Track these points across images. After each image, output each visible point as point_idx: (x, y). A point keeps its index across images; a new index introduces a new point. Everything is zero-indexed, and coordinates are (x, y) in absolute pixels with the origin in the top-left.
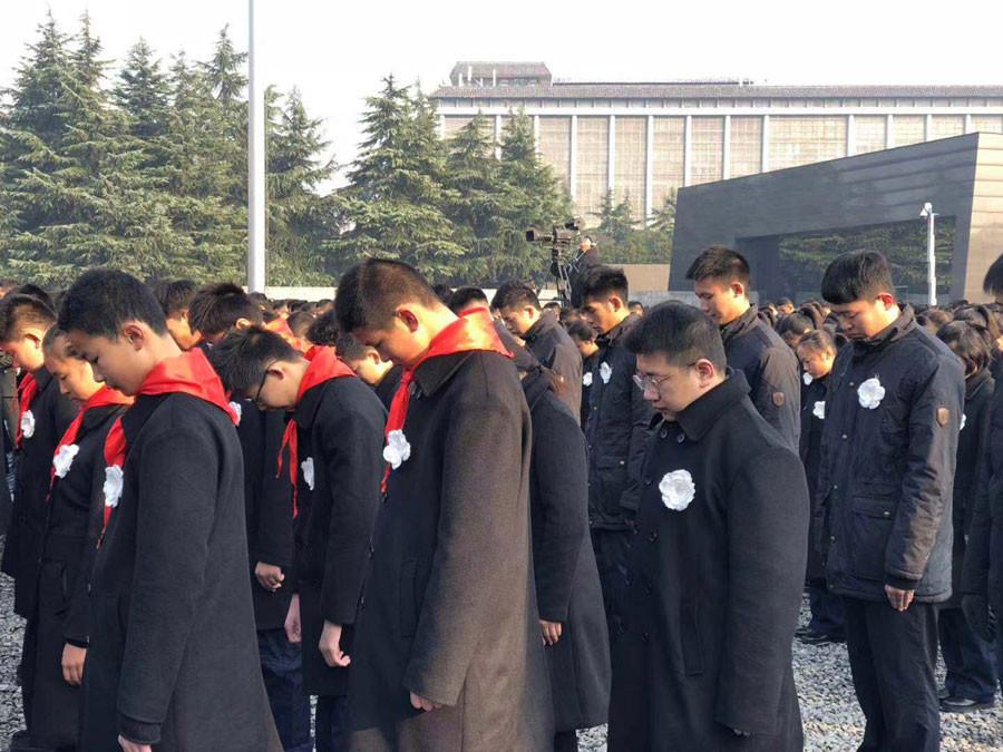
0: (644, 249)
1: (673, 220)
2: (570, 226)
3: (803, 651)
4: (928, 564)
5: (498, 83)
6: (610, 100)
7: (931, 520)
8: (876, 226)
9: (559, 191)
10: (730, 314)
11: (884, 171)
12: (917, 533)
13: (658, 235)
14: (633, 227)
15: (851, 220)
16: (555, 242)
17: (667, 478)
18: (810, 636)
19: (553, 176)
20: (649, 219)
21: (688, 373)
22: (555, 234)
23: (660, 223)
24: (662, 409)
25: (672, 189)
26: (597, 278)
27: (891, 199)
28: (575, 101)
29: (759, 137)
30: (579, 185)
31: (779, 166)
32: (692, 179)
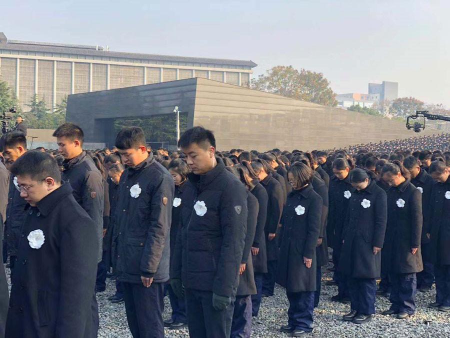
0: (52, 123)
1: (66, 109)
2: (12, 111)
3: (112, 307)
4: (158, 266)
6: (35, 53)
7: (160, 246)
8: (157, 115)
9: (10, 94)
10: (72, 155)
11: (159, 92)
12: (154, 253)
13: (58, 116)
14: (47, 112)
15: (145, 113)
16: (4, 118)
17: (31, 234)
18: (115, 299)
19: (7, 87)
20: (54, 109)
21: (42, 184)
22: (4, 114)
23: (59, 111)
24: (30, 201)
25: (65, 95)
26: (11, 138)
27: (162, 104)
28: (18, 51)
29: (105, 73)
30: (20, 91)
31: (115, 87)
32: (75, 91)
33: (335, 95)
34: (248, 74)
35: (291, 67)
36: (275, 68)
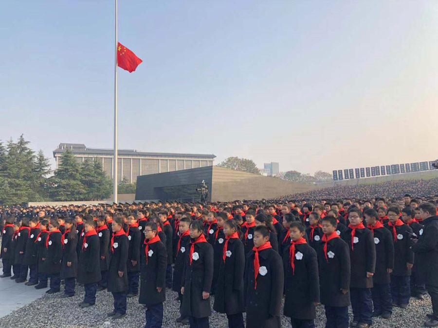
28: (93, 154)
34: (212, 161)
35: (236, 157)
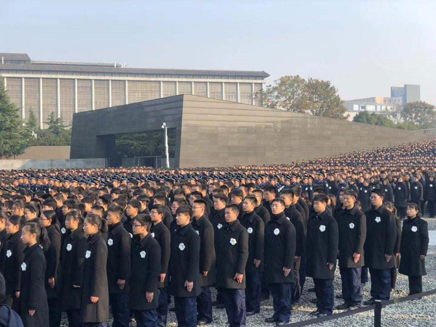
0: (63, 139)
5: (4, 62)
6: (56, 72)
14: (65, 128)
28: (41, 71)
29: (123, 89)
31: (132, 102)
32: (95, 107)
33: (342, 102)
34: (261, 84)
35: (298, 76)
36: (283, 77)
